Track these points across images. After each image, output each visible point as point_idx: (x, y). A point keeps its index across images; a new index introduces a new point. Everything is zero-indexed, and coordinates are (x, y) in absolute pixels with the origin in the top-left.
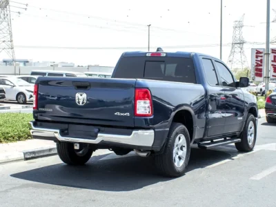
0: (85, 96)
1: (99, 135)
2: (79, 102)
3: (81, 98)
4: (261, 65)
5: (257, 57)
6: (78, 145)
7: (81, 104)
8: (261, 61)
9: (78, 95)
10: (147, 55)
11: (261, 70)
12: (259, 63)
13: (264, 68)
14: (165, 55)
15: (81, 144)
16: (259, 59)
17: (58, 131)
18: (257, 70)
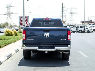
0: (48, 34)
1: (55, 47)
2: (46, 36)
3: (47, 35)
4: (22, 22)
5: (21, 19)
6: (47, 52)
7: (47, 37)
8: (22, 20)
9: (45, 34)
10: (44, 19)
11: (22, 23)
12: (21, 21)
13: (23, 23)
14: (50, 19)
15: (48, 51)
16: (21, 20)
17: (38, 47)
18: (21, 23)
